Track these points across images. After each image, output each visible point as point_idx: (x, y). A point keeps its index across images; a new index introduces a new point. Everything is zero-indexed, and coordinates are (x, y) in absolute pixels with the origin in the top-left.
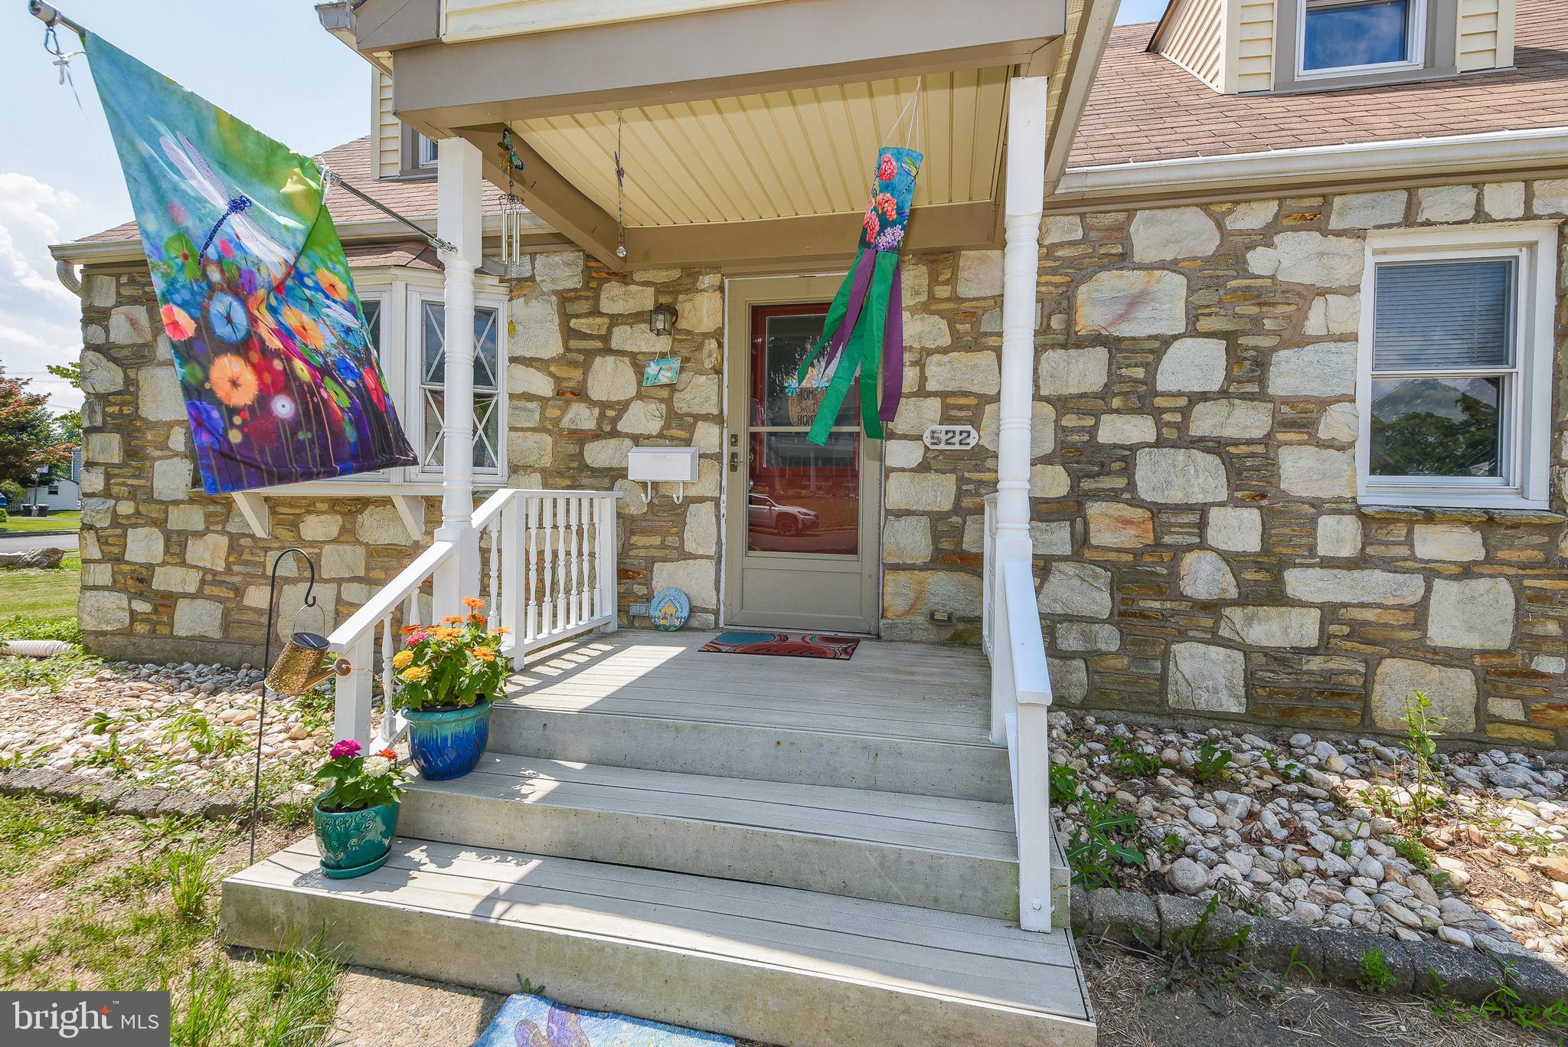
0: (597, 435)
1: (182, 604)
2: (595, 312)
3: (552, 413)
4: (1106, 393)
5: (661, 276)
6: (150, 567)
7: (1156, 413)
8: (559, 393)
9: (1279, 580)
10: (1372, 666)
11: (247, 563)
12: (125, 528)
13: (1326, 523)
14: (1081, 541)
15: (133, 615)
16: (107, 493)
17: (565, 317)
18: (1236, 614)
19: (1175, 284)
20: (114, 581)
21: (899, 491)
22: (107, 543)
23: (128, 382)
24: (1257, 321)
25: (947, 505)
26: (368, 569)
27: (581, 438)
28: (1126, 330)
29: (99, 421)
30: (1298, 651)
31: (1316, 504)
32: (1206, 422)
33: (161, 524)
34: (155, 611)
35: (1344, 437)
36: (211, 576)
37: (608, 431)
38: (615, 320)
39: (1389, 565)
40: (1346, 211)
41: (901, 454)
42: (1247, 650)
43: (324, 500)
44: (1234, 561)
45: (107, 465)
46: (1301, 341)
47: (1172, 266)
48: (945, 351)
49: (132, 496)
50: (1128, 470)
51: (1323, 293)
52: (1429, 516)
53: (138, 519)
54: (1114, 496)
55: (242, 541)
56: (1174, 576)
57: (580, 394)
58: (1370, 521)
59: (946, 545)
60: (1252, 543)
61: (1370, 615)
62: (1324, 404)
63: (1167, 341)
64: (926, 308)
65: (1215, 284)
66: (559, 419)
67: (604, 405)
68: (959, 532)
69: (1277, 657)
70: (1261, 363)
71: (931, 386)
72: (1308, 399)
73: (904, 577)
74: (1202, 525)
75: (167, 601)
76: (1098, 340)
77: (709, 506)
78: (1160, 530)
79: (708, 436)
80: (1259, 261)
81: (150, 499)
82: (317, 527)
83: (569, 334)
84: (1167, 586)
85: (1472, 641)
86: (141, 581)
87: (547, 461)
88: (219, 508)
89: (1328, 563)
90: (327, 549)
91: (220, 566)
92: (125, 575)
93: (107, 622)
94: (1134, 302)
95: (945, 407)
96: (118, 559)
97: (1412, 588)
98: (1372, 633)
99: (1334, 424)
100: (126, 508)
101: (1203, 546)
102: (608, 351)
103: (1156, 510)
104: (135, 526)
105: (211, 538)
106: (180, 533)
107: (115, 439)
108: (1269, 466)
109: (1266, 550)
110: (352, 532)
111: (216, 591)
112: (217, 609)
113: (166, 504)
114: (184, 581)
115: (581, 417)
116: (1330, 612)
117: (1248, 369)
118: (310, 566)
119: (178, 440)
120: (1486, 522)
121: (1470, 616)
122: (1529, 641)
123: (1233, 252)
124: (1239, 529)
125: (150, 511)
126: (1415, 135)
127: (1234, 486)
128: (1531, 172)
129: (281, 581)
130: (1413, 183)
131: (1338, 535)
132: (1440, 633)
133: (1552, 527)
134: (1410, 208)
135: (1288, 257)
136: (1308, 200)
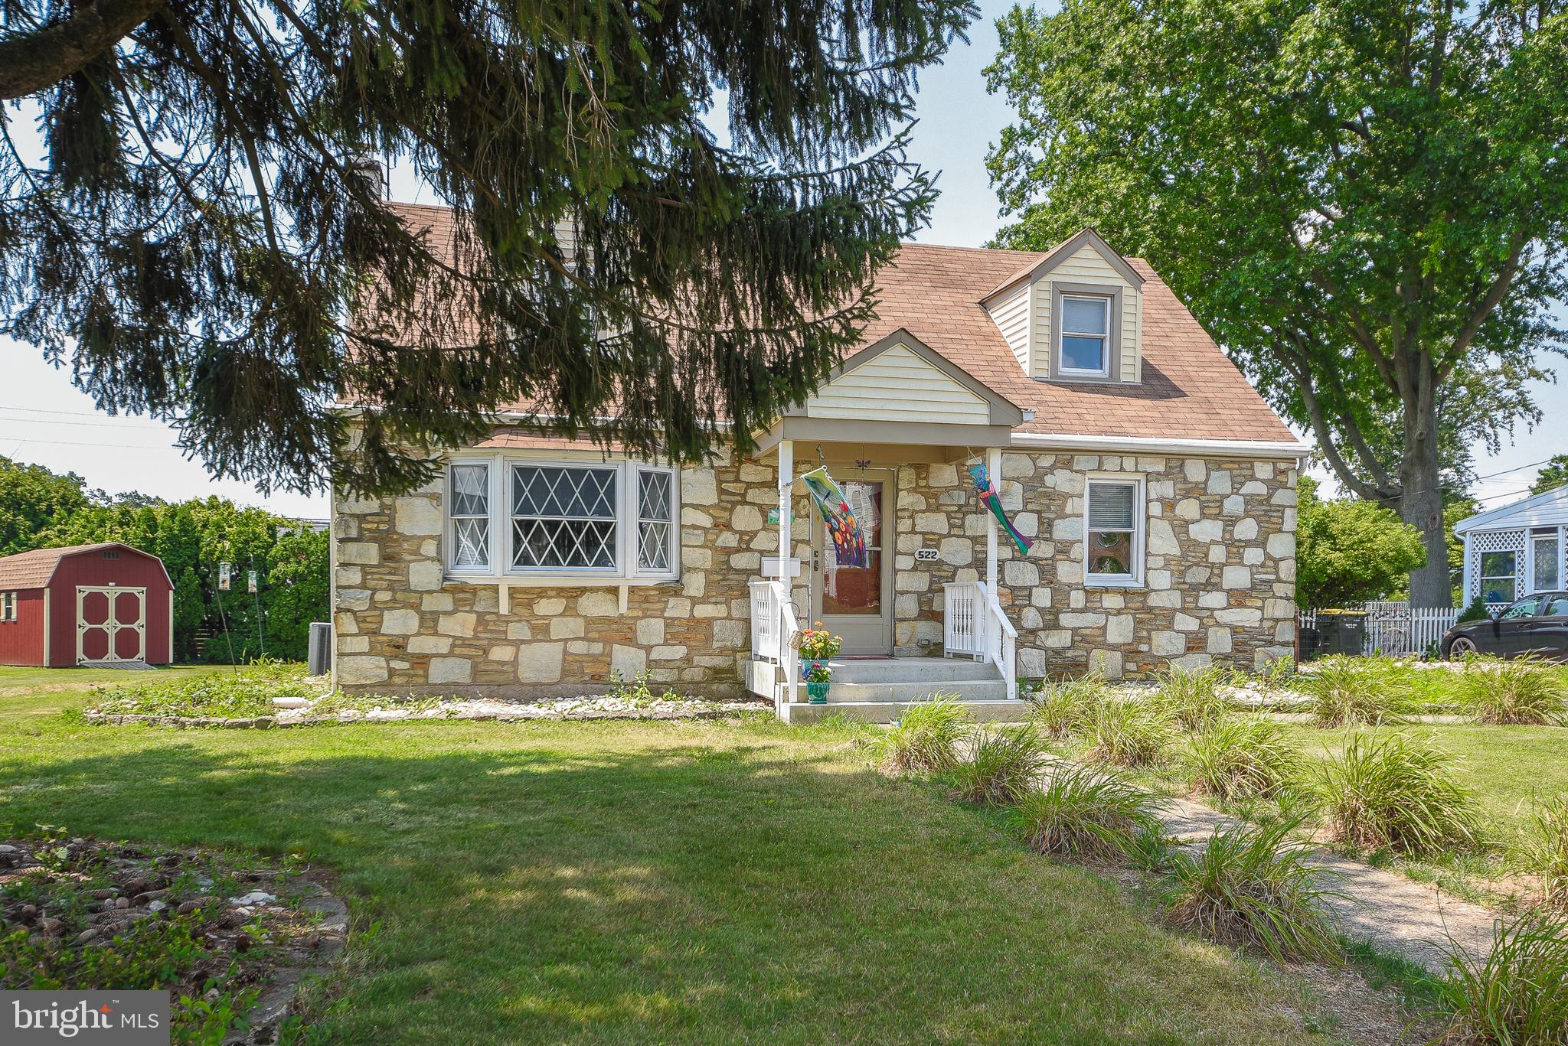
0: (738, 551)
1: (434, 662)
2: (737, 480)
3: (711, 537)
6: (406, 637)
8: (716, 526)
9: (1057, 619)
10: (1089, 653)
11: (491, 631)
12: (382, 610)
13: (1073, 593)
15: (392, 672)
16: (363, 586)
17: (720, 482)
18: (1042, 634)
19: (1018, 488)
20: (371, 649)
21: (903, 582)
22: (364, 621)
23: (382, 506)
24: (1048, 507)
25: (925, 588)
26: (586, 632)
27: (728, 551)
29: (354, 533)
30: (1064, 648)
31: (1070, 586)
33: (415, 608)
34: (412, 668)
35: (1079, 558)
36: (459, 642)
37: (745, 547)
38: (749, 485)
39: (1094, 611)
40: (1081, 462)
41: (904, 563)
42: (1046, 650)
43: (552, 589)
44: (1041, 611)
45: (363, 566)
46: (1064, 517)
47: (1017, 479)
48: (923, 512)
49: (390, 588)
51: (1072, 496)
52: (1107, 590)
53: (393, 604)
55: (488, 617)
56: (1020, 619)
57: (728, 526)
58: (1089, 592)
59: (925, 608)
60: (1048, 604)
61: (1088, 632)
62: (1073, 543)
64: (915, 490)
65: (1033, 489)
66: (715, 540)
67: (742, 533)
68: (931, 601)
69: (1057, 652)
70: (1050, 525)
71: (918, 529)
72: (1067, 541)
73: (905, 624)
74: (1030, 596)
75: (422, 661)
77: (804, 590)
78: (1014, 598)
80: (1049, 480)
81: (407, 589)
82: (546, 607)
83: (722, 492)
84: (1018, 623)
85: (1120, 640)
86: (398, 647)
87: (708, 565)
88: (468, 595)
89: (1074, 611)
90: (554, 621)
91: (469, 634)
92: (381, 644)
93: (366, 678)
95: (924, 539)
96: (375, 633)
97: (1099, 620)
98: (1089, 639)
99: (1076, 552)
100: (383, 596)
101: (1030, 605)
102: (744, 503)
103: (1013, 589)
104: (392, 608)
105: (459, 615)
106: (432, 612)
107: (374, 548)
108: (1054, 570)
109: (1052, 607)
110: (575, 609)
111: (465, 651)
112: (468, 664)
113: (422, 593)
114: (436, 646)
115: (729, 540)
116: (1075, 631)
117: (1046, 527)
118: (541, 632)
119: (429, 548)
120: (1125, 592)
121: (1120, 630)
122: (1138, 639)
123: (1039, 476)
124: (1043, 597)
125: (406, 597)
126: (1101, 433)
127: (1041, 579)
128: (1138, 454)
129: (518, 643)
130: (1101, 453)
131: (1077, 599)
132: (1113, 637)
133: (1145, 593)
134: (1100, 463)
135: (1059, 480)
136: (1066, 456)
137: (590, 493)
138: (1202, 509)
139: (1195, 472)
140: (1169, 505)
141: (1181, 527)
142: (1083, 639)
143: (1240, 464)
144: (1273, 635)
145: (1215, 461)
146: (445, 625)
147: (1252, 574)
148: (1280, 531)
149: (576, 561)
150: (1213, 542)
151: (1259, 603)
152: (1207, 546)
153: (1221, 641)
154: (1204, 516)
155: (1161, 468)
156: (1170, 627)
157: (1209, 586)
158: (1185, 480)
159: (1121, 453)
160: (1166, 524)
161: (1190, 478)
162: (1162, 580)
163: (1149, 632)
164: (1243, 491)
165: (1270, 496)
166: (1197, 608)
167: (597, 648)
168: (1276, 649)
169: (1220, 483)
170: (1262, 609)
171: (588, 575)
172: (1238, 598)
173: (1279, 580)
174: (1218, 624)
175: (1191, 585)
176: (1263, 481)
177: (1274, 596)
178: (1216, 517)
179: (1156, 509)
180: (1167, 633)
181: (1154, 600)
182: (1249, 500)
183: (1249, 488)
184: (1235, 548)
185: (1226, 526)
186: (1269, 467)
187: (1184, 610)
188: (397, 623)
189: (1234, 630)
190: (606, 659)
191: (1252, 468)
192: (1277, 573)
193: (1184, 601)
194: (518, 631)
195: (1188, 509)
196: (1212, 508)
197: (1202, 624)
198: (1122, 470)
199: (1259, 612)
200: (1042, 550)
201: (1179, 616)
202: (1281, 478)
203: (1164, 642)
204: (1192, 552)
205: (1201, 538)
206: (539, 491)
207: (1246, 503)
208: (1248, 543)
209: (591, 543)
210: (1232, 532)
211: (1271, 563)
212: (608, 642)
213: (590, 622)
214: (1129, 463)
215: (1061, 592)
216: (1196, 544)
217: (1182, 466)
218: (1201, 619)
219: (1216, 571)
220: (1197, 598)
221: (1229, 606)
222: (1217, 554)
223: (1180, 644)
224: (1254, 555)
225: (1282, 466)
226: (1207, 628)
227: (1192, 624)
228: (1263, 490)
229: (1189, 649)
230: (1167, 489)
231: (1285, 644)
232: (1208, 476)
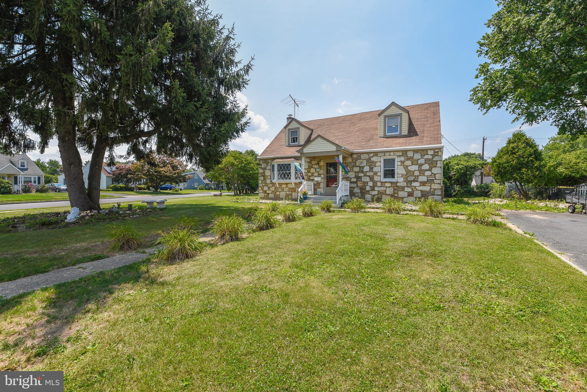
0: (311, 176)
1: (270, 194)
2: (311, 164)
3: (307, 174)
4: (359, 171)
5: (317, 160)
7: (364, 173)
9: (374, 188)
10: (382, 196)
11: (276, 190)
12: (264, 187)
14: (357, 185)
15: (265, 196)
16: (262, 183)
18: (370, 192)
19: (365, 161)
20: (263, 192)
22: (262, 188)
23: (264, 171)
24: (372, 165)
26: (289, 190)
27: (310, 176)
28: (361, 165)
29: (261, 175)
30: (376, 195)
31: (377, 181)
32: (368, 174)
33: (267, 186)
35: (381, 175)
36: (273, 191)
37: (312, 175)
38: (313, 164)
39: (383, 187)
40: (379, 154)
42: (372, 195)
44: (370, 187)
46: (376, 166)
47: (365, 159)
50: (361, 179)
51: (378, 162)
52: (387, 182)
54: (360, 181)
55: (276, 188)
56: (365, 188)
57: (310, 172)
58: (382, 183)
60: (372, 185)
61: (382, 191)
62: (379, 172)
63: (364, 166)
65: (368, 161)
67: (312, 173)
69: (374, 195)
70: (372, 168)
72: (377, 172)
75: (268, 194)
76: (358, 166)
77: (323, 183)
78: (364, 184)
79: (322, 176)
80: (372, 159)
81: (266, 183)
82: (284, 186)
83: (308, 166)
84: (365, 189)
85: (390, 193)
86: (265, 192)
87: (307, 179)
88: (273, 184)
89: (378, 187)
90: (285, 188)
93: (262, 196)
94: (362, 162)
96: (263, 190)
97: (384, 189)
99: (379, 174)
100: (264, 184)
101: (368, 185)
102: (312, 168)
103: (364, 182)
106: (269, 187)
108: (373, 178)
110: (287, 186)
111: (273, 193)
112: (274, 195)
113: (268, 184)
114: (270, 192)
115: (310, 174)
116: (378, 191)
117: (371, 169)
118: (283, 190)
119: (269, 177)
120: (391, 182)
121: (390, 191)
122: (394, 193)
123: (370, 158)
124: (371, 184)
125: (266, 185)
126: (386, 148)
127: (370, 180)
128: (394, 151)
129: (280, 192)
130: (384, 152)
131: (379, 184)
132: (387, 193)
133: (397, 182)
134: (384, 154)
135: (374, 159)
136: (376, 154)
137: (287, 168)
138: (412, 163)
139: (410, 154)
140: (402, 162)
141: (406, 167)
142: (381, 193)
143: (424, 152)
144: (434, 193)
145: (416, 151)
146: (271, 189)
147: (427, 178)
148: (436, 167)
149: (286, 179)
150: (415, 170)
151: (430, 185)
152: (414, 171)
153: (418, 194)
154: (412, 164)
155: (401, 154)
156: (403, 190)
157: (414, 181)
158: (407, 156)
159: (390, 152)
160: (402, 167)
161: (408, 156)
162: (401, 180)
163: (398, 191)
164: (424, 158)
165: (433, 158)
166: (411, 186)
167: (290, 193)
168: (435, 196)
169: (417, 156)
170: (431, 186)
171: (287, 181)
172: (423, 184)
173: (436, 179)
174: (417, 190)
175: (409, 181)
176: (430, 155)
177: (434, 183)
178: (416, 164)
179: (399, 163)
180: (403, 192)
181: (398, 184)
182: (426, 160)
183: (426, 157)
184: (422, 172)
185: (419, 166)
186: (433, 151)
187: (407, 187)
188: (266, 188)
189: (422, 191)
190: (291, 195)
191: (427, 152)
192: (435, 177)
193: (407, 185)
194: (280, 190)
195: (408, 163)
196: (414, 162)
197: (412, 190)
198: (390, 155)
199: (430, 187)
200: (371, 174)
201: (406, 188)
202: (437, 154)
203: (401, 194)
204: (409, 173)
205: (411, 170)
206: (281, 168)
207: (425, 160)
208: (426, 170)
209: (288, 175)
210: (421, 168)
211: (433, 175)
212: (292, 192)
213: (289, 188)
214: (392, 154)
215: (375, 183)
216: (410, 171)
217: (407, 153)
218: (412, 189)
219: (417, 177)
220: (411, 184)
221: (420, 186)
222: (417, 173)
223: (406, 194)
224: (428, 173)
225: (436, 151)
226: (414, 191)
227: (410, 190)
228: (431, 157)
229: (408, 196)
230: (402, 159)
231: (438, 195)
232: (414, 155)
